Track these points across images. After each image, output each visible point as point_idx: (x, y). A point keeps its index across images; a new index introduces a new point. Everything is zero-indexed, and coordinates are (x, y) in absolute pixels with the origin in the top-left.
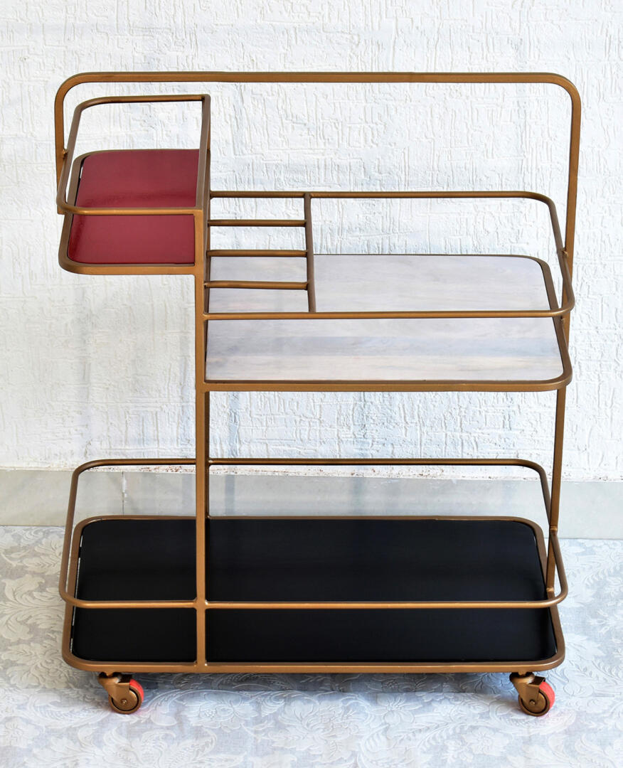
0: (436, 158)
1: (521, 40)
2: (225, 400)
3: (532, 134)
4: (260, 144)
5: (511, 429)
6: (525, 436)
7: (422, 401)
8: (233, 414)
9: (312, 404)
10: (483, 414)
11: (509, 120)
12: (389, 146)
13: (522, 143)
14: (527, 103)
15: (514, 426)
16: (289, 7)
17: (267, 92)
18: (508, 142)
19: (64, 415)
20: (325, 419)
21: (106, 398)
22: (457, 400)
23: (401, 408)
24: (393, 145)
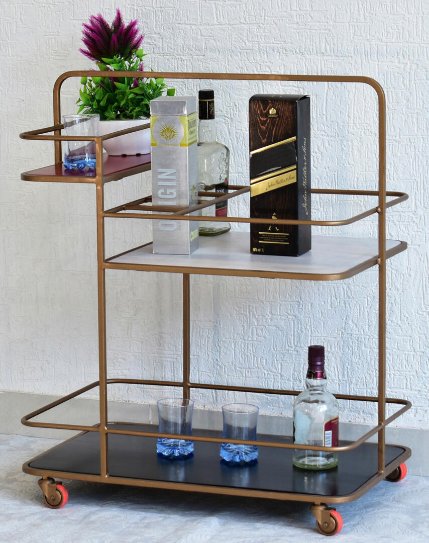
0: (356, 179)
1: (411, 93)
2: (218, 356)
3: (420, 163)
4: (240, 166)
5: (411, 389)
6: (421, 396)
7: (350, 364)
8: (223, 366)
9: (276, 362)
10: (392, 376)
11: (404, 152)
12: (324, 170)
13: (413, 170)
14: (416, 141)
15: (414, 388)
16: (259, 68)
17: (245, 128)
18: (404, 168)
19: (115, 361)
20: (284, 374)
21: (142, 349)
22: (373, 364)
23: (336, 369)
24: (327, 168)
